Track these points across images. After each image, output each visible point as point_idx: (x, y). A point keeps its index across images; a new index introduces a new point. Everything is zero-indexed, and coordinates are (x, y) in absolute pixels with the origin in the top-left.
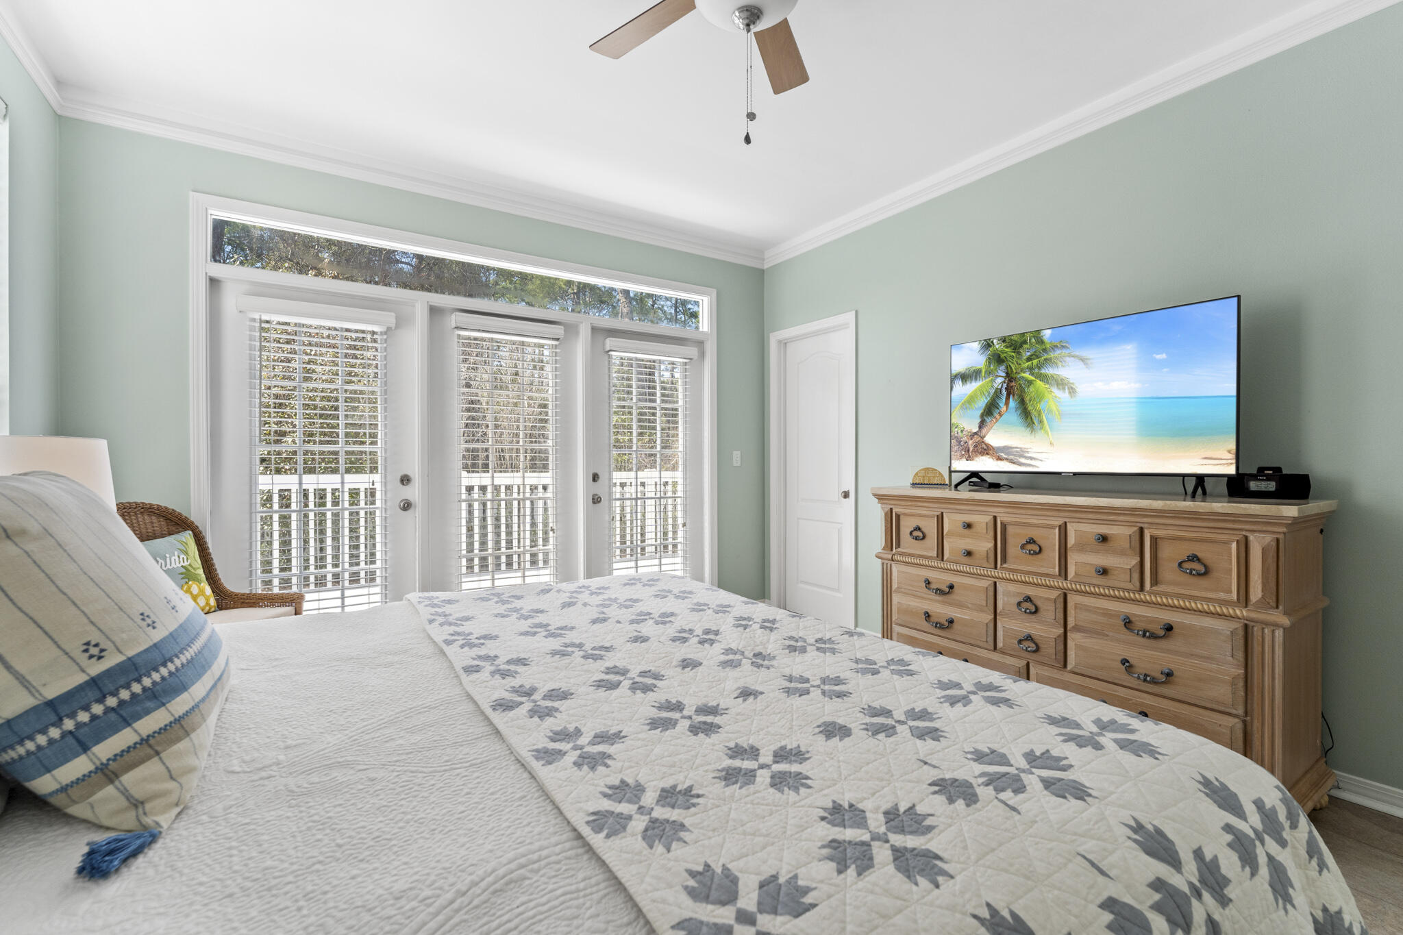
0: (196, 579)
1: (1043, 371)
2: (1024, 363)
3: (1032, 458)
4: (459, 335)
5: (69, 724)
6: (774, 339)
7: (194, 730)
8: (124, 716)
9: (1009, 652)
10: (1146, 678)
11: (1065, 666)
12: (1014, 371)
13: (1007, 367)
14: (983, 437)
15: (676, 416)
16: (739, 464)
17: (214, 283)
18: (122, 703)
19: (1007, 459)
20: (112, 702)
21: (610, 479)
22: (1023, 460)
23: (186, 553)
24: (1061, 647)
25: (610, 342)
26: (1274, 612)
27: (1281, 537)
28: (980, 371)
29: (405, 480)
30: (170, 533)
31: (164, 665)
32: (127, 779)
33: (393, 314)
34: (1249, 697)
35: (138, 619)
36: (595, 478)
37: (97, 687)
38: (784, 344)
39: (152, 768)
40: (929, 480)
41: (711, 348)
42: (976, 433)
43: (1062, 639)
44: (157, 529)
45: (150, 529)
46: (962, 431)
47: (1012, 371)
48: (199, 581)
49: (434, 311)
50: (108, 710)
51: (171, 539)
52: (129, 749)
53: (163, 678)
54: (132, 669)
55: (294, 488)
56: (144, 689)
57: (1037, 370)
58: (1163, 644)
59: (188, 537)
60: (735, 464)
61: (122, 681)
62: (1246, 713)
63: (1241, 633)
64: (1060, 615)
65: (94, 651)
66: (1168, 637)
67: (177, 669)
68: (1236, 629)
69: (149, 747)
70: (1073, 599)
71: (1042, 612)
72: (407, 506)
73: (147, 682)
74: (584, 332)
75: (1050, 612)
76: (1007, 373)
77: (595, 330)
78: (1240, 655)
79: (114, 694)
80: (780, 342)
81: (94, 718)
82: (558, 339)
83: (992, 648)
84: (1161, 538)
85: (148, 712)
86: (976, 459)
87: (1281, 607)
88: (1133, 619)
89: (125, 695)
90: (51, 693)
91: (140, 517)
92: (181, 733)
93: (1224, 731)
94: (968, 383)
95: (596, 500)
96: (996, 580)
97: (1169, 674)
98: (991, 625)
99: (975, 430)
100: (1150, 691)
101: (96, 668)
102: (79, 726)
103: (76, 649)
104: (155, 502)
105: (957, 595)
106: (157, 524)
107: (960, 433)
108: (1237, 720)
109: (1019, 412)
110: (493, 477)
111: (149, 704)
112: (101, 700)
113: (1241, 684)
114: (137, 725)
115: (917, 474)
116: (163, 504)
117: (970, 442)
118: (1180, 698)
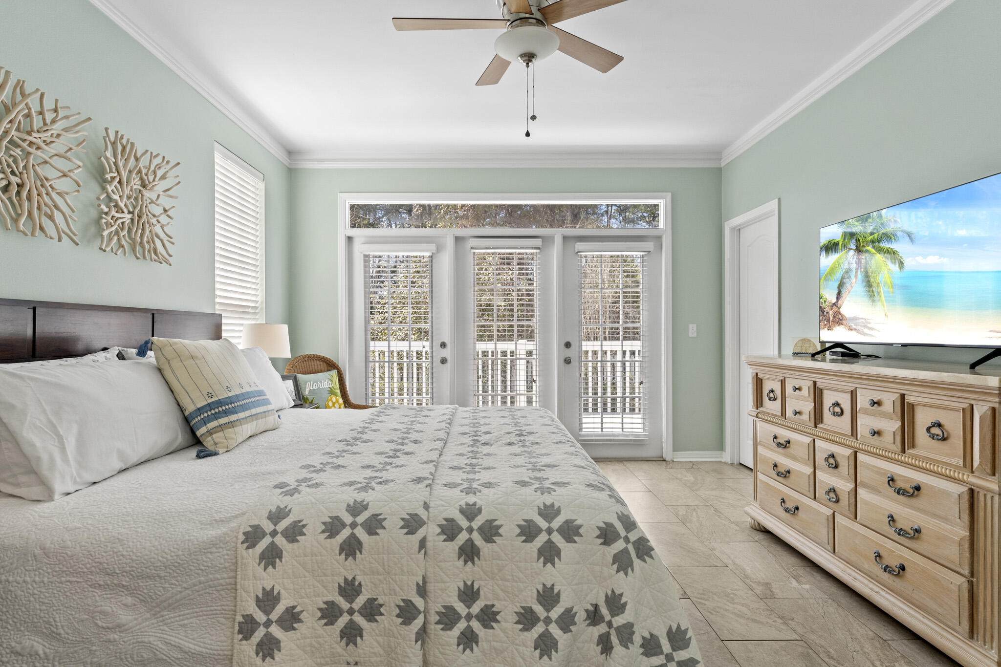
0: (335, 395)
1: (881, 245)
2: (869, 237)
3: (872, 329)
4: (474, 253)
5: (202, 416)
6: (728, 226)
7: (236, 427)
8: (216, 417)
9: (823, 502)
10: (901, 532)
11: (856, 518)
12: (862, 244)
13: (856, 241)
14: (839, 308)
15: (638, 297)
16: (695, 335)
17: (350, 239)
18: (216, 413)
19: (855, 329)
20: (213, 412)
21: (580, 346)
22: (866, 331)
23: (332, 381)
24: (853, 500)
25: (579, 246)
26: (991, 478)
27: (996, 405)
28: (838, 244)
29: (443, 345)
30: (328, 370)
31: (231, 404)
32: (214, 436)
33: (434, 245)
34: (975, 559)
35: (225, 388)
36: (568, 345)
37: (210, 406)
38: (738, 230)
39: (220, 434)
40: (806, 350)
41: (667, 242)
42: (834, 304)
43: (854, 493)
44: (323, 369)
45: (319, 368)
46: (825, 301)
47: (860, 244)
48: (337, 396)
49: (458, 239)
50: (212, 414)
51: (326, 373)
52: (216, 427)
53: (229, 408)
54: (220, 403)
55: (386, 349)
56: (223, 410)
57: (877, 244)
58: (913, 501)
59: (334, 373)
60: (691, 335)
61: (216, 406)
62: (972, 574)
63: (966, 497)
64: (852, 471)
65: (210, 395)
66: (917, 496)
67: (235, 406)
68: (963, 493)
69: (221, 428)
70: (861, 457)
71: (840, 468)
72: (444, 361)
73: (224, 408)
74: (558, 240)
75: (845, 467)
76: (857, 246)
77: (565, 238)
78: (966, 517)
79: (214, 409)
80: (733, 229)
81: (208, 415)
82: (539, 248)
83: (813, 497)
84: (916, 405)
85: (222, 417)
86: (835, 329)
87: (997, 475)
88: (895, 478)
89: (217, 410)
90: (199, 406)
91: (315, 362)
92: (231, 426)
93: (954, 588)
94: (830, 254)
95: (568, 361)
96: (814, 437)
97: (918, 531)
98: (812, 477)
99: (834, 301)
100: (907, 545)
101: (210, 401)
102: (205, 417)
103: (205, 393)
104: (322, 354)
105: (793, 449)
106: (323, 366)
107: (823, 304)
108: (964, 579)
109: (864, 284)
110: (516, 344)
111: (223, 415)
112: (210, 411)
113: (967, 545)
114: (219, 420)
115: (796, 344)
116: (325, 356)
117: (831, 312)
118: (926, 554)
